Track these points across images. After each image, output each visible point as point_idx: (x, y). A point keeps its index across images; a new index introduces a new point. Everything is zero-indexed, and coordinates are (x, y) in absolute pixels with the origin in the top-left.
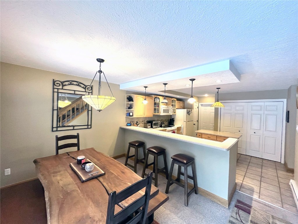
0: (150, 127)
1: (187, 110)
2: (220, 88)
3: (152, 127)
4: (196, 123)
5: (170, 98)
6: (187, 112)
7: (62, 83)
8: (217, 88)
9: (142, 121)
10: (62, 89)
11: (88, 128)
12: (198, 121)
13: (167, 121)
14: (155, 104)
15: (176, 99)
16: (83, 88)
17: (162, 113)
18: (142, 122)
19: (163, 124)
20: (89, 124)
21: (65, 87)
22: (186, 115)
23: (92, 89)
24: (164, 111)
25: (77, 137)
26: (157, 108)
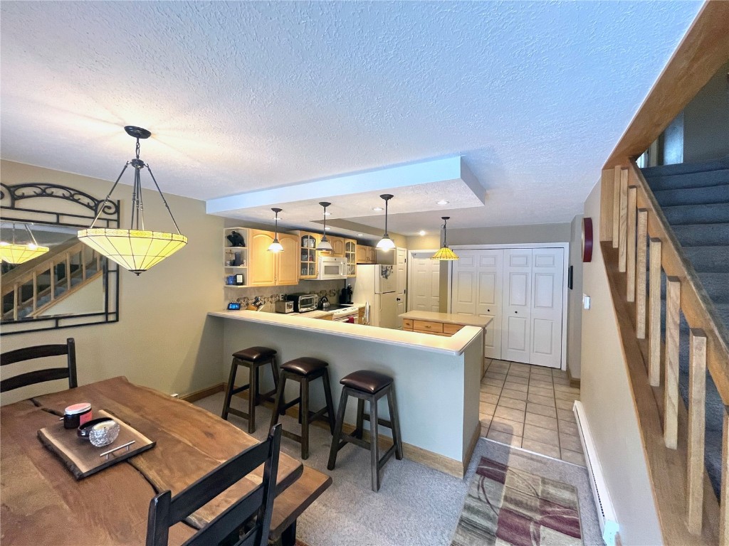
0: (292, 310)
1: (382, 267)
2: (448, 218)
3: (296, 310)
4: (402, 296)
5: (342, 239)
6: (382, 271)
7: (12, 189)
8: (443, 218)
9: (272, 297)
10: (12, 208)
11: (107, 322)
12: (406, 292)
13: (335, 295)
14: (304, 252)
15: (355, 242)
16: (88, 206)
17: (322, 276)
18: (270, 299)
19: (325, 301)
20: (112, 309)
21: (21, 204)
22: (380, 278)
23: (118, 211)
24: (328, 270)
25: (68, 349)
26: (309, 262)
